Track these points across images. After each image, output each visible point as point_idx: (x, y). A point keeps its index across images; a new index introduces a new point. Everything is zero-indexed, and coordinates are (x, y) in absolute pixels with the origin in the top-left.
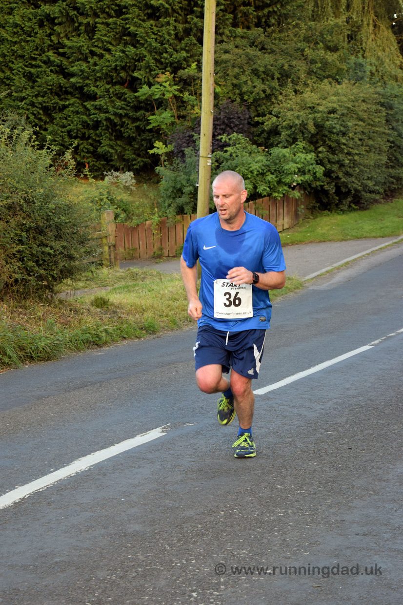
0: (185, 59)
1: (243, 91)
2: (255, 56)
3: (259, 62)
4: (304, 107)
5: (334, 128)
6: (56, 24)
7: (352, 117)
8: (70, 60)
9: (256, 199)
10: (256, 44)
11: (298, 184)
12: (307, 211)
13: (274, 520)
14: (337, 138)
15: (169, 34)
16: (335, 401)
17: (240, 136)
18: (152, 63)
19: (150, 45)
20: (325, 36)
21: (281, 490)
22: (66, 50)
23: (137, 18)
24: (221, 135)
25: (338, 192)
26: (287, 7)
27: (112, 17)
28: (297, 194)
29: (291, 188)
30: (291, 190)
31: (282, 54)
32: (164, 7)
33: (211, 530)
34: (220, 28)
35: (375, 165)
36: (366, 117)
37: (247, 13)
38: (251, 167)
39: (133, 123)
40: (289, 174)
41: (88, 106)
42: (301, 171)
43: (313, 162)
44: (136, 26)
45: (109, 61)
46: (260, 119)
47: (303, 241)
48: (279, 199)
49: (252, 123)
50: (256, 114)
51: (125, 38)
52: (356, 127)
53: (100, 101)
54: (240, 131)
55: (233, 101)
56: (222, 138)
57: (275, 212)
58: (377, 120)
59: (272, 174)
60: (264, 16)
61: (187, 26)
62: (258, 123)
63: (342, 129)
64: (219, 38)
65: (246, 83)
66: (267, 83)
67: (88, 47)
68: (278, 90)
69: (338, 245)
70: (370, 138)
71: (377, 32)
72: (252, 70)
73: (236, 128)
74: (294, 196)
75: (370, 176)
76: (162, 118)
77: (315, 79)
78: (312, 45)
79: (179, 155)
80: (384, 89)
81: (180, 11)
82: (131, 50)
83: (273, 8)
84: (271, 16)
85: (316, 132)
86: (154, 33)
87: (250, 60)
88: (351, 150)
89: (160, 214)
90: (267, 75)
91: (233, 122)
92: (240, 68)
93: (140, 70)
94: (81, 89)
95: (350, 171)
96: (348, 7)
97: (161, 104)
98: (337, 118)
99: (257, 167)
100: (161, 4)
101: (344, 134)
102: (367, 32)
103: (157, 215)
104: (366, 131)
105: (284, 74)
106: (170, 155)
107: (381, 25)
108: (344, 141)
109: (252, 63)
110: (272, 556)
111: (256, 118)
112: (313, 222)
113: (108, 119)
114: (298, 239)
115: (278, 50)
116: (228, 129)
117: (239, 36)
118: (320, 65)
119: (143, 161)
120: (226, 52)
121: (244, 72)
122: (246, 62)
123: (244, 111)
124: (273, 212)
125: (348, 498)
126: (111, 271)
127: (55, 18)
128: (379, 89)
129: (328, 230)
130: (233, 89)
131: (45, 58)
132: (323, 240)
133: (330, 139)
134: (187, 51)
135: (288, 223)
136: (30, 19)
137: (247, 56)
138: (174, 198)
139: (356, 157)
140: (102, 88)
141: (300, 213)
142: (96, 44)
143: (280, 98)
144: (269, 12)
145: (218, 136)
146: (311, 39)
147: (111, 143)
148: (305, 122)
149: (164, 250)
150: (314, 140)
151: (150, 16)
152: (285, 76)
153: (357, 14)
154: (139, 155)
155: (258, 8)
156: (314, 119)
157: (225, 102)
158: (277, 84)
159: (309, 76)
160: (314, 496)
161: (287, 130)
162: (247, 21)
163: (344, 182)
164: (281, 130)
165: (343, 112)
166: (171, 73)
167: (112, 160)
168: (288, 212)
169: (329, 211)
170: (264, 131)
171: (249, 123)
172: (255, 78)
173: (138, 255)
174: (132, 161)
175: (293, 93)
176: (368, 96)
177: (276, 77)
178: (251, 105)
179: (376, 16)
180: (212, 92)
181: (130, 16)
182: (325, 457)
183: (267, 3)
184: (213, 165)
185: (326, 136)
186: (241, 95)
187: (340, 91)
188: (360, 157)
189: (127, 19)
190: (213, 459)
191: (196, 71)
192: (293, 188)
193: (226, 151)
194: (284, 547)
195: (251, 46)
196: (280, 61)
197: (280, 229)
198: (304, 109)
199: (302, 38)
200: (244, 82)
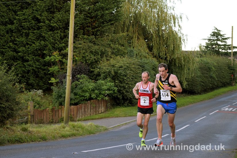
0: (64, 47)
2: (91, 46)
3: (93, 48)
5: (122, 73)
6: (13, 32)
7: (129, 70)
8: (19, 46)
9: (91, 100)
10: (92, 42)
11: (107, 95)
12: (111, 106)
14: (123, 77)
15: (58, 37)
17: (85, 76)
18: (51, 48)
19: (51, 40)
20: (119, 40)
22: (17, 42)
23: (46, 30)
25: (123, 99)
26: (104, 28)
27: (36, 30)
28: (107, 98)
30: (104, 97)
31: (102, 46)
32: (56, 27)
34: (78, 35)
36: (134, 70)
37: (89, 30)
38: (89, 87)
39: (43, 71)
40: (104, 90)
41: (25, 64)
43: (113, 86)
44: (45, 34)
45: (34, 47)
46: (93, 70)
47: (109, 117)
48: (100, 100)
49: (90, 71)
50: (91, 68)
51: (41, 38)
52: (130, 74)
53: (30, 62)
54: (85, 74)
55: (82, 63)
56: (78, 76)
57: (98, 105)
58: (138, 72)
59: (97, 90)
60: (95, 31)
61: (65, 34)
62: (92, 72)
63: (125, 74)
64: (77, 39)
66: (96, 56)
67: (26, 41)
68: (100, 59)
69: (123, 118)
71: (139, 40)
72: (90, 51)
73: (83, 73)
76: (54, 69)
77: (114, 55)
78: (113, 43)
79: (61, 83)
81: (62, 28)
82: (43, 42)
83: (99, 29)
84: (98, 32)
85: (114, 75)
86: (52, 37)
88: (128, 82)
89: (53, 106)
91: (82, 71)
92: (85, 50)
93: (46, 50)
94: (23, 57)
95: (128, 90)
96: (127, 31)
97: (54, 63)
98: (123, 70)
99: (91, 88)
100: (55, 25)
101: (126, 76)
102: (135, 40)
103: (51, 106)
104: (133, 75)
106: (57, 83)
107: (140, 38)
108: (125, 78)
109: (90, 49)
112: (113, 110)
113: (33, 69)
114: (107, 116)
115: (100, 44)
116: (80, 73)
117: (85, 39)
118: (117, 50)
119: (46, 86)
120: (80, 44)
121: (87, 52)
122: (88, 48)
123: (87, 67)
126: (31, 125)
127: (13, 30)
128: (140, 60)
129: (119, 113)
130: (83, 58)
131: (8, 45)
132: (117, 116)
133: (120, 78)
134: (65, 44)
135: (103, 110)
136: (3, 30)
137: (88, 46)
138: (58, 99)
139: (130, 85)
140: (31, 57)
141: (108, 106)
142: (29, 40)
143: (101, 62)
144: (97, 30)
145: (76, 75)
146: (113, 41)
147: (34, 79)
148: (110, 71)
149: (54, 120)
150: (114, 78)
151: (51, 30)
152: (103, 54)
153: (131, 33)
154: (45, 84)
155: (93, 29)
156: (114, 70)
157: (79, 63)
158: (100, 57)
159: (112, 54)
161: (103, 74)
162: (89, 33)
163: (125, 95)
164: (101, 74)
165: (125, 67)
166: (58, 52)
167: (34, 86)
168: (104, 106)
169: (120, 106)
170: (94, 75)
171: (88, 71)
172: (91, 54)
173: (43, 122)
174: (42, 86)
175: (106, 60)
176: (135, 62)
177: (99, 54)
178: (89, 65)
179: (138, 34)
180: (72, 50)
181: (43, 30)
183: (96, 27)
184: (74, 87)
185: (119, 77)
186: (86, 60)
187: (124, 60)
189: (42, 31)
192: (106, 96)
193: (79, 81)
195: (90, 42)
196: (100, 48)
197: (100, 112)
198: (110, 66)
199: (109, 40)
200: (87, 56)
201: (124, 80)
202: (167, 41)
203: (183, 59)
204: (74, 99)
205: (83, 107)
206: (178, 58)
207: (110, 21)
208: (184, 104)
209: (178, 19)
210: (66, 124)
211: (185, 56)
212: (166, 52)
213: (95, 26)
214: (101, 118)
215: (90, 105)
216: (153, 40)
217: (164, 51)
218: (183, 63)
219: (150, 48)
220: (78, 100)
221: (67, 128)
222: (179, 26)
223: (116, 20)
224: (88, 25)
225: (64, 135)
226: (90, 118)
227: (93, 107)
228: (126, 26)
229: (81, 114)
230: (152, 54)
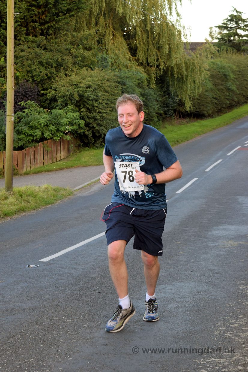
1: (33, 75)
2: (40, 53)
3: (43, 57)
4: (71, 85)
5: (91, 97)
7: (101, 90)
9: (43, 141)
10: (41, 46)
11: (69, 131)
12: (75, 148)
13: (51, 339)
14: (92, 103)
16: (91, 264)
17: (32, 102)
20: (83, 41)
21: (57, 321)
24: (20, 102)
25: (94, 136)
26: (59, 23)
28: (68, 137)
29: (65, 134)
30: (65, 135)
31: (57, 52)
33: (12, 347)
34: (18, 36)
35: (116, 119)
36: (109, 90)
37: (35, 27)
38: (40, 121)
40: (63, 125)
42: (71, 124)
43: (79, 118)
46: (45, 92)
47: (73, 166)
48: (58, 140)
49: (40, 94)
50: (42, 89)
52: (104, 96)
54: (32, 99)
55: (27, 81)
56: (21, 104)
58: (116, 92)
59: (53, 125)
60: (45, 29)
62: (43, 94)
63: (95, 97)
64: (18, 42)
65: (35, 70)
66: (49, 70)
68: (55, 74)
69: (95, 168)
70: (112, 103)
71: (115, 39)
72: (39, 62)
73: (30, 98)
74: (67, 139)
75: (113, 126)
77: (78, 67)
78: (75, 47)
80: (120, 73)
83: (51, 24)
84: (50, 29)
85: (79, 100)
87: (37, 55)
88: (101, 110)
90: (48, 65)
91: (28, 94)
92: (31, 60)
95: (101, 123)
96: (97, 24)
98: (92, 91)
99: (44, 121)
101: (96, 101)
102: (108, 39)
104: (110, 99)
105: (59, 64)
107: (117, 35)
108: (96, 105)
109: (39, 58)
110: (49, 361)
111: (42, 91)
112: (79, 155)
114: (70, 165)
115: (54, 50)
116: (25, 98)
117: (30, 41)
118: (81, 59)
120: (22, 51)
121: (33, 63)
122: (35, 57)
123: (35, 87)
124: (54, 149)
125: (97, 323)
128: (117, 73)
129: (88, 159)
130: (27, 74)
132: (85, 165)
133: (88, 104)
135: (63, 155)
137: (35, 53)
139: (104, 115)
141: (71, 149)
143: (57, 79)
144: (48, 26)
145: (19, 102)
146: (74, 43)
148: (73, 93)
150: (78, 104)
152: (59, 65)
153: (102, 28)
155: (41, 24)
156: (78, 92)
157: (22, 81)
158: (55, 70)
159: (74, 65)
160: (76, 323)
161: (61, 99)
162: (35, 32)
163: (97, 130)
164: (58, 98)
165: (95, 87)
168: (64, 149)
169: (89, 147)
170: (47, 99)
171: (38, 95)
172: (41, 67)
175: (65, 76)
176: (110, 77)
177: (54, 66)
178: (39, 83)
179: (114, 29)
180: (13, 76)
182: (84, 298)
183: (47, 21)
184: (16, 121)
185: (86, 102)
186: (33, 77)
187: (93, 74)
188: (107, 114)
190: (15, 303)
191: (4, 62)
192: (66, 134)
193: (24, 112)
194: (57, 355)
195: (38, 47)
196: (56, 57)
197: (59, 159)
198: (72, 86)
199: (69, 42)
200: (34, 69)
201: (93, 106)
202: (159, 38)
203: (185, 66)
204: (17, 140)
205: (32, 153)
206: (177, 64)
207: (69, 11)
208: (187, 138)
209: (175, 2)
210: (8, 191)
211: (188, 61)
212: (157, 56)
213: (44, 20)
214: (61, 169)
215: (42, 149)
216: (137, 38)
217: (155, 55)
218: (185, 73)
219: (133, 51)
220: (23, 142)
221: (11, 200)
222: (178, 15)
223: (78, 10)
224: (34, 18)
225: (7, 212)
226: (43, 169)
227: (47, 152)
228: (94, 17)
229: (28, 164)
230: (136, 60)
